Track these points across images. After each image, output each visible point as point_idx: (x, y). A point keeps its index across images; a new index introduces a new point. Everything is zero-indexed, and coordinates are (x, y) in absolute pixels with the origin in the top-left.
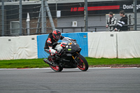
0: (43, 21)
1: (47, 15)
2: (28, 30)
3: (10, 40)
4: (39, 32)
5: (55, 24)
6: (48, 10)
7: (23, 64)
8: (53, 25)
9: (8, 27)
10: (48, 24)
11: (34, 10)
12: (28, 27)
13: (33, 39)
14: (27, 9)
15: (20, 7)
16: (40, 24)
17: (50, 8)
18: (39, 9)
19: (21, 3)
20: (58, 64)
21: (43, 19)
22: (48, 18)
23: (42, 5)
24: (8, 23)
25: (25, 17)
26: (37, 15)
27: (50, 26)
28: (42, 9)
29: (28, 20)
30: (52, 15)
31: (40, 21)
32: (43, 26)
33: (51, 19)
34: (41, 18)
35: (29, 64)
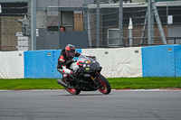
0: (150, 28)
1: (155, 21)
2: (131, 40)
3: (106, 53)
4: (145, 44)
5: (166, 33)
6: (157, 14)
7: (123, 84)
8: (162, 34)
9: (104, 36)
10: (156, 32)
11: (138, 14)
12: (131, 36)
13: (137, 52)
14: (129, 13)
15: (121, 10)
16: (146, 33)
17: (158, 11)
18: (144, 13)
19: (121, 5)
20: (75, 85)
21: (149, 26)
22: (156, 25)
23: (149, 9)
24: (104, 30)
25: (126, 23)
26: (143, 20)
27: (159, 35)
28: (149, 14)
29: (130, 27)
30: (161, 21)
31: (146, 28)
32: (149, 36)
33: (160, 26)
34: (147, 25)
35: (131, 84)
